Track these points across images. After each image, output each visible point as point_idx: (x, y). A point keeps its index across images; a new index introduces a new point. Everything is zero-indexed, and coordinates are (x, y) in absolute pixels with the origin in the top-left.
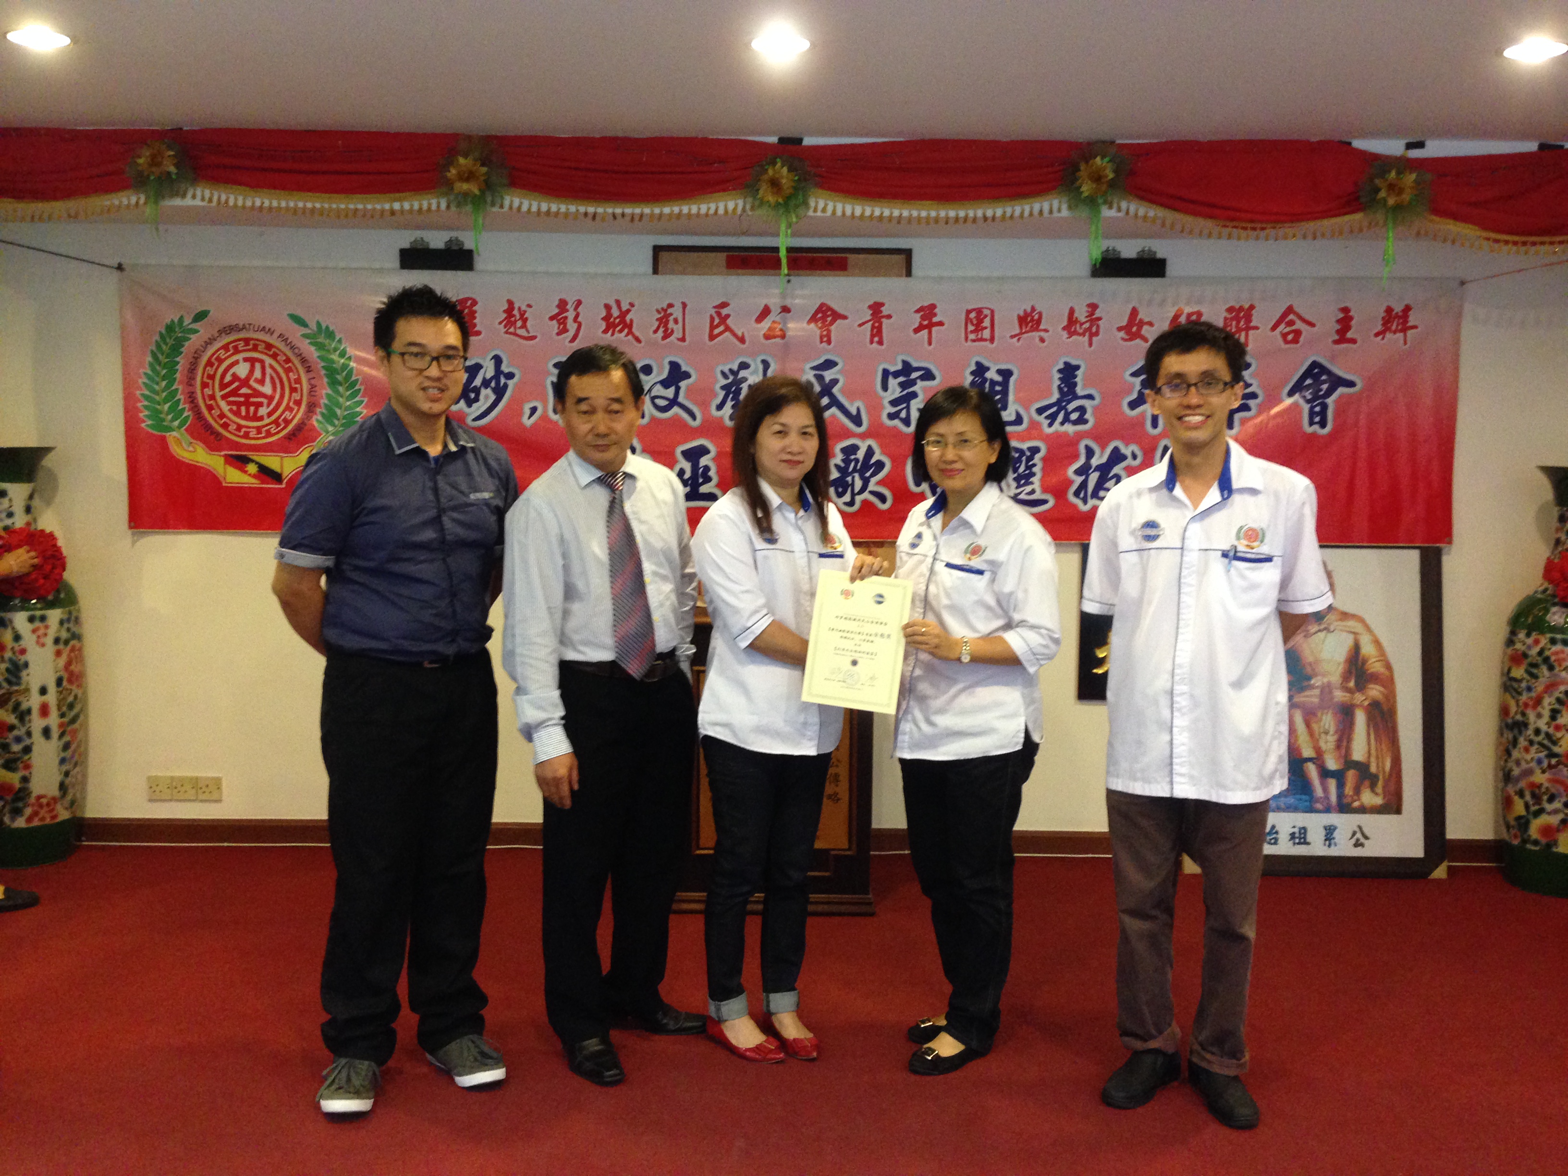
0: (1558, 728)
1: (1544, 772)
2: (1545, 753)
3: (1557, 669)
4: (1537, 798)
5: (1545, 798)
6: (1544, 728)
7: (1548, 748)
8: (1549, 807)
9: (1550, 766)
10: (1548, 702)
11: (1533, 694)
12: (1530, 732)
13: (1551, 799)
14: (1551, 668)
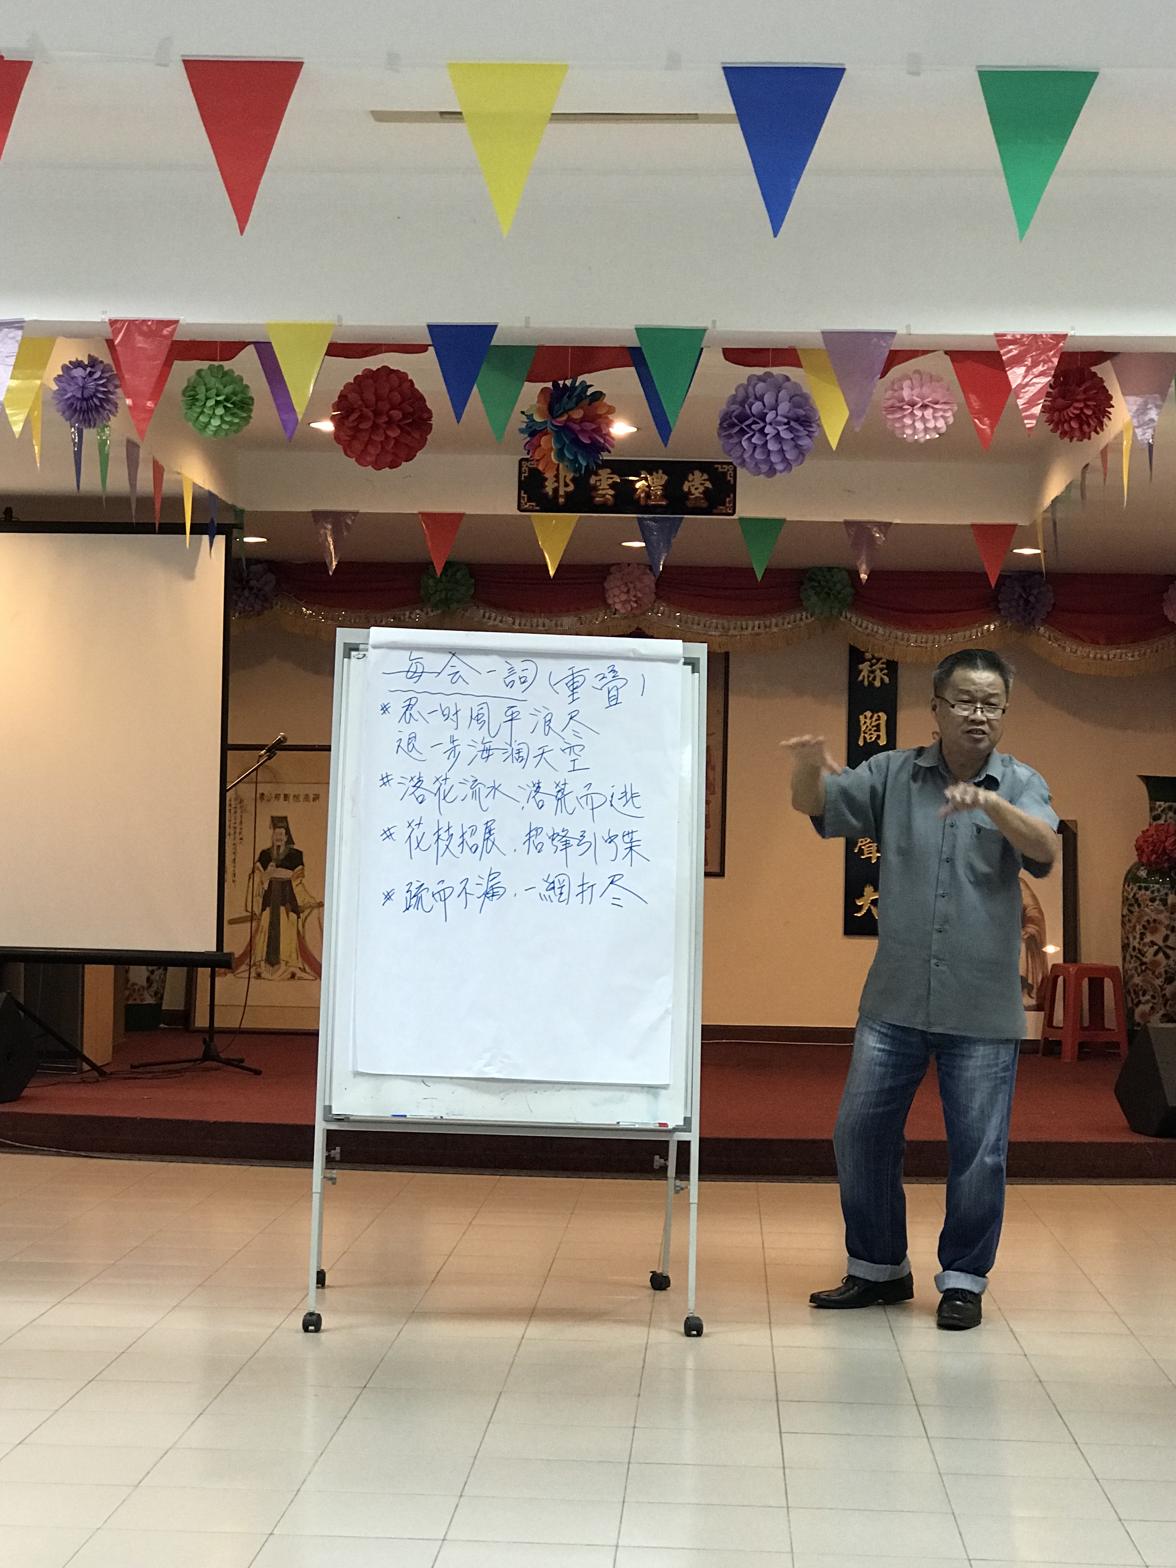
0: (1144, 945)
1: (1139, 976)
2: (1139, 962)
3: (1142, 906)
4: (1135, 992)
5: (1141, 993)
6: (1137, 946)
7: (1140, 960)
8: (1143, 999)
9: (1142, 971)
10: (1138, 927)
11: (1131, 925)
12: (1131, 950)
13: (1144, 995)
14: (1139, 906)
